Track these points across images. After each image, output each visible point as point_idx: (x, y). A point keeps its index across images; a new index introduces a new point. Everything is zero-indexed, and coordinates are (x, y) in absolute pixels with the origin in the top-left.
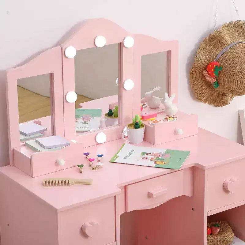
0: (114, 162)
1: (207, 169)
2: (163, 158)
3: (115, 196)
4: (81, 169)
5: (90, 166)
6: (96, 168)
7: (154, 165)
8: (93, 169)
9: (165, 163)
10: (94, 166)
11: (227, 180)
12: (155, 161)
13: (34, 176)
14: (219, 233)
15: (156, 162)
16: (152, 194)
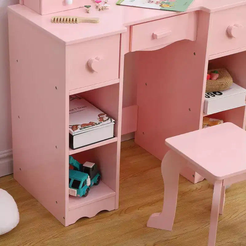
0: (120, 5)
1: (212, 13)
2: (169, 2)
3: (121, 34)
4: (88, 9)
5: (97, 7)
6: (102, 9)
7: (160, 8)
8: (100, 10)
9: (170, 6)
10: (100, 7)
11: (232, 25)
12: (160, 4)
13: (43, 13)
14: (218, 79)
15: (162, 5)
16: (156, 36)
